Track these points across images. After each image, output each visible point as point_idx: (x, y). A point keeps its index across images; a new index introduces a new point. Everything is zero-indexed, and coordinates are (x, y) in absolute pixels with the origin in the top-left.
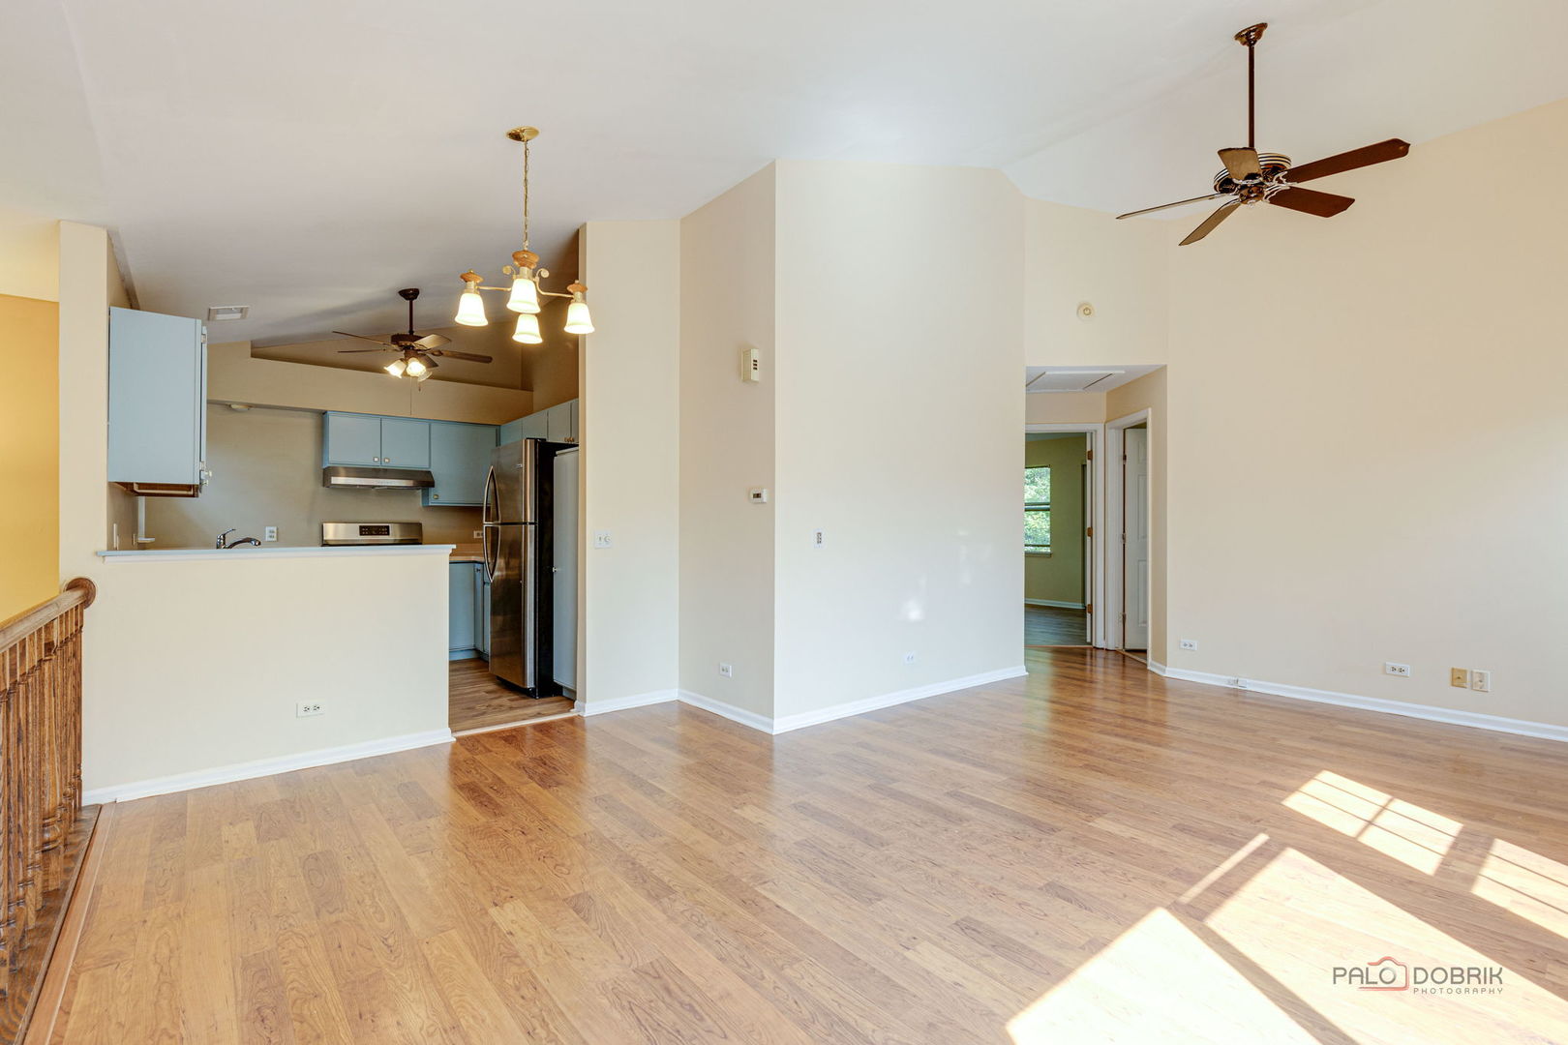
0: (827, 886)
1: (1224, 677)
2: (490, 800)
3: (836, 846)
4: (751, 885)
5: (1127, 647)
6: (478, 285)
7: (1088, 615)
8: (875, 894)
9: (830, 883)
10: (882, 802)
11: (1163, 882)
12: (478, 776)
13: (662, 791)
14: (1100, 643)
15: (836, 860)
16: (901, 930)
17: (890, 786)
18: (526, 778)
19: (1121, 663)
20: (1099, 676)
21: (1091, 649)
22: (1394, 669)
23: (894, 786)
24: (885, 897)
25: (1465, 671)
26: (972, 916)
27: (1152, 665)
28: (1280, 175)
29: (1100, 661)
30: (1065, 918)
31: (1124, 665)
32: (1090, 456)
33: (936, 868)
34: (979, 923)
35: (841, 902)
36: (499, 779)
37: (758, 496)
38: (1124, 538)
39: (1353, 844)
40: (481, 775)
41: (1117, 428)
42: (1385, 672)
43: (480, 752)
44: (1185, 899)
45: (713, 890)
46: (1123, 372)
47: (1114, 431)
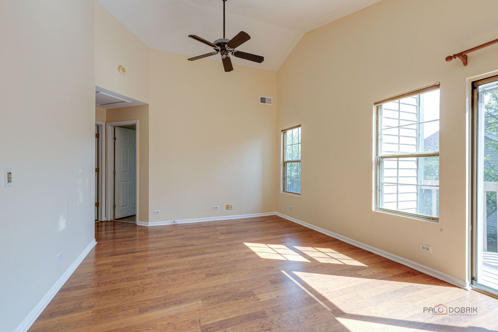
1: (169, 221)
5: (116, 218)
14: (103, 219)
22: (215, 208)
25: (228, 205)
27: (139, 223)
32: (98, 136)
38: (114, 173)
41: (112, 126)
42: (213, 209)
46: (130, 102)
47: (110, 126)
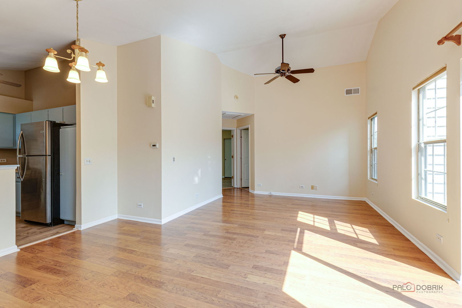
0: (212, 267)
1: (267, 192)
2: (59, 270)
3: (206, 254)
4: (189, 273)
5: (242, 187)
6: (55, 55)
7: (232, 179)
8: (227, 265)
9: (212, 266)
10: (210, 239)
11: (288, 244)
12: (44, 262)
13: (135, 251)
14: (236, 186)
15: (209, 259)
16: (241, 273)
17: (209, 234)
18: (71, 259)
19: (241, 191)
20: (236, 195)
21: (233, 188)
22: (301, 187)
23: (210, 233)
24: (230, 265)
25: (314, 186)
26: (255, 264)
27: (250, 191)
28: (290, 71)
29: (236, 191)
30: (275, 259)
31: (241, 192)
32: (233, 136)
33: (237, 254)
34: (258, 266)
35: (219, 271)
36: (56, 261)
37: (154, 146)
38: (241, 158)
39: (314, 226)
40: (46, 262)
41: (240, 129)
42: (300, 188)
43: (38, 253)
44: (295, 247)
45: (177, 278)
46: (244, 115)
47: (239, 130)
